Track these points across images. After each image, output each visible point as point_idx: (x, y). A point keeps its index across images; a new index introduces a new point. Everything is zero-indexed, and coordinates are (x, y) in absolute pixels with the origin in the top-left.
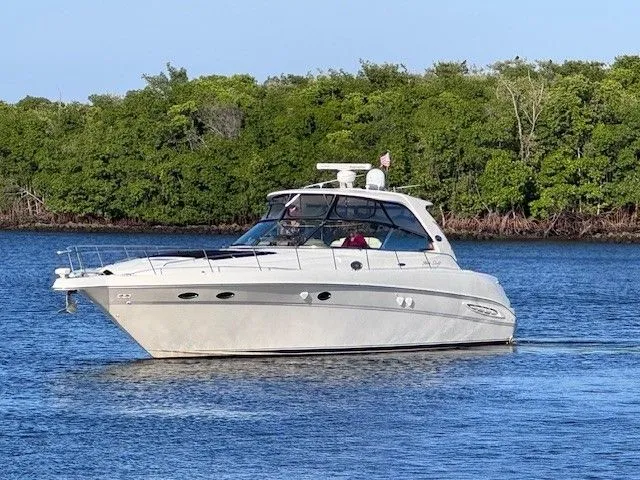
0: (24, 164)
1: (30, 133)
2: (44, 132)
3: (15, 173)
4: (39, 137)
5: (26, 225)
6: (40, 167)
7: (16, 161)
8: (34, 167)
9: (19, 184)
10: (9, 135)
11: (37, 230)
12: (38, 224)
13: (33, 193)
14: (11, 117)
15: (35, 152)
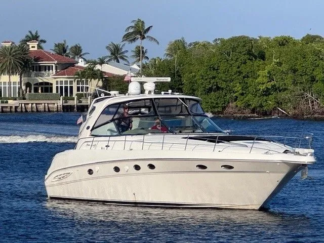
0: (307, 77)
1: (311, 58)
2: (319, 57)
3: (301, 83)
4: (316, 60)
5: (309, 116)
6: (317, 78)
7: (301, 75)
8: (313, 80)
9: (304, 90)
10: (297, 59)
11: (316, 119)
12: (316, 115)
13: (312, 96)
14: (298, 48)
15: (313, 70)
